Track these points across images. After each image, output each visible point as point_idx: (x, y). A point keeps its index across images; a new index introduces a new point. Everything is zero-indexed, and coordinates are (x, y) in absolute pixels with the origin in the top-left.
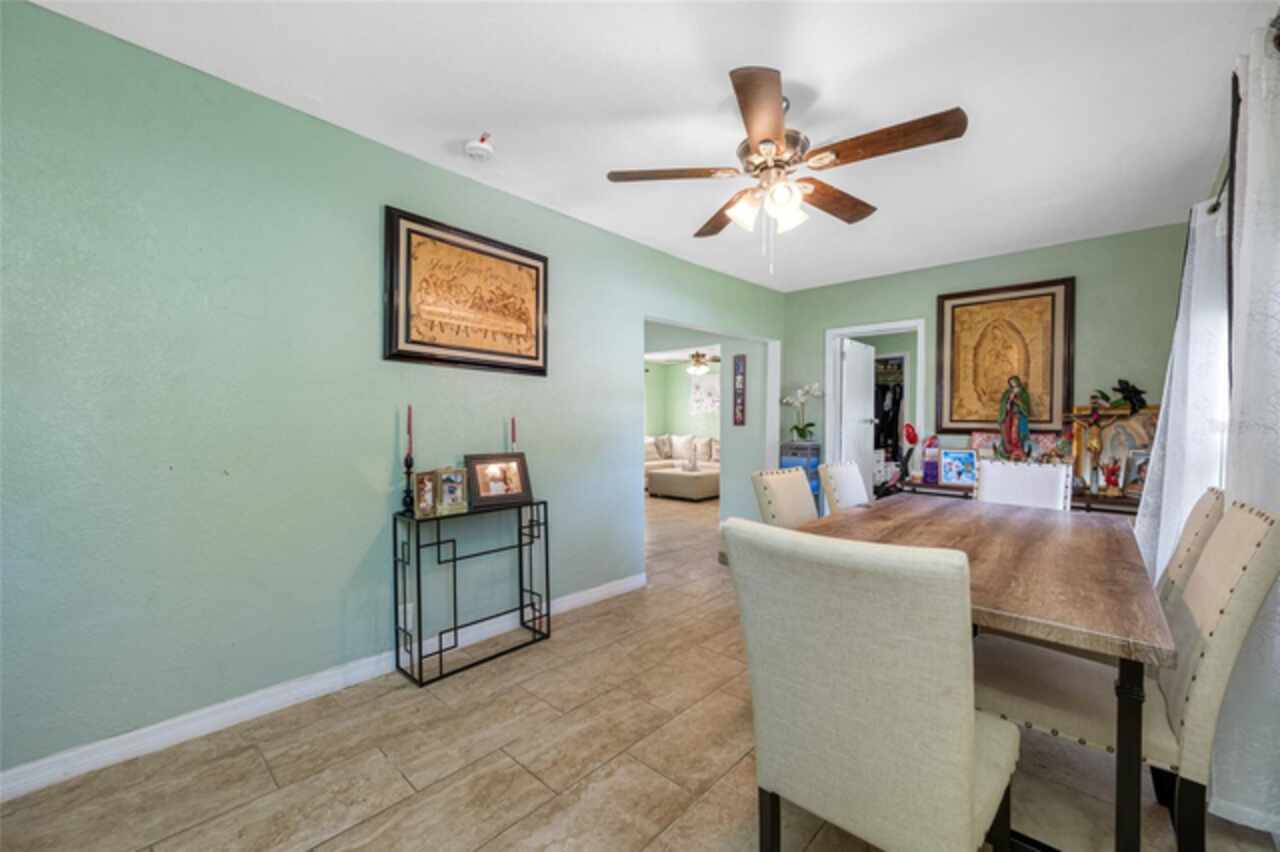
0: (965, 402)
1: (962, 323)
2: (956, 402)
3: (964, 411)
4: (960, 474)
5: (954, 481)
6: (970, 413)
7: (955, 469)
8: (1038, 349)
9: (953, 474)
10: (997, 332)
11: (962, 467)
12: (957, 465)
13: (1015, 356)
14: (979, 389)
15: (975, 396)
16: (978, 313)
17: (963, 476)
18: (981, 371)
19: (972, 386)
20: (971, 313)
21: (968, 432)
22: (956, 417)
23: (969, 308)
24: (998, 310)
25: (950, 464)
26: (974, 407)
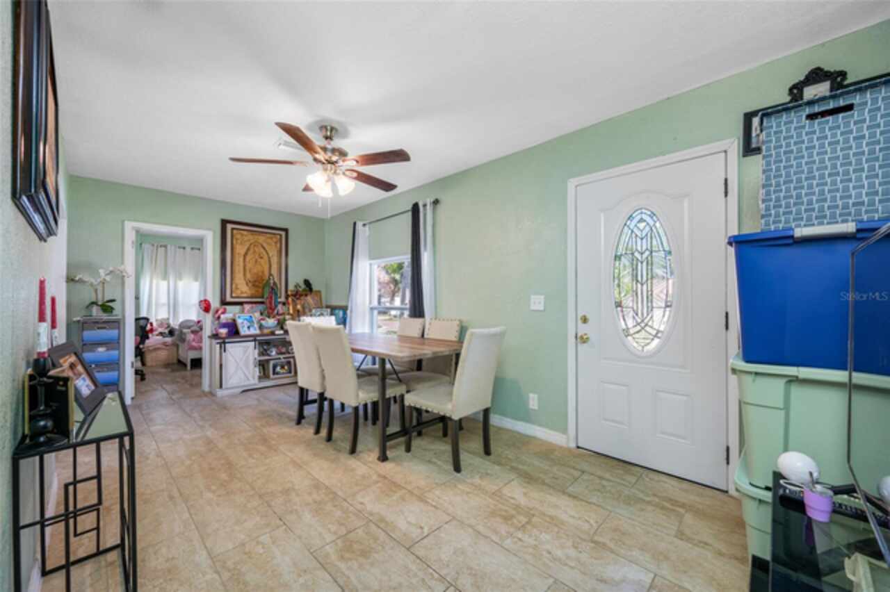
0: (239, 287)
1: (237, 239)
2: (234, 286)
3: (239, 292)
4: (249, 328)
5: (248, 333)
6: (242, 293)
7: (246, 327)
8: (275, 260)
9: (246, 328)
10: (256, 249)
11: (249, 324)
12: (246, 324)
13: (264, 263)
14: (247, 279)
15: (244, 282)
16: (246, 236)
17: (251, 329)
18: (247, 268)
19: (242, 278)
20: (242, 235)
21: (241, 304)
22: (234, 295)
23: (242, 232)
24: (256, 237)
25: (242, 323)
26: (243, 288)
